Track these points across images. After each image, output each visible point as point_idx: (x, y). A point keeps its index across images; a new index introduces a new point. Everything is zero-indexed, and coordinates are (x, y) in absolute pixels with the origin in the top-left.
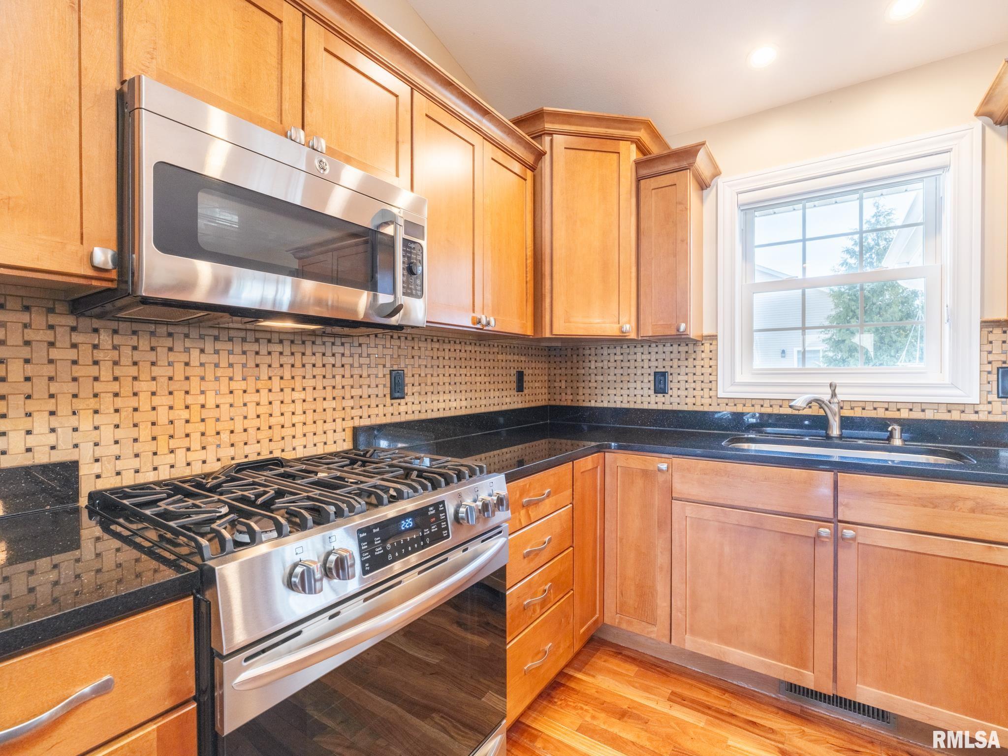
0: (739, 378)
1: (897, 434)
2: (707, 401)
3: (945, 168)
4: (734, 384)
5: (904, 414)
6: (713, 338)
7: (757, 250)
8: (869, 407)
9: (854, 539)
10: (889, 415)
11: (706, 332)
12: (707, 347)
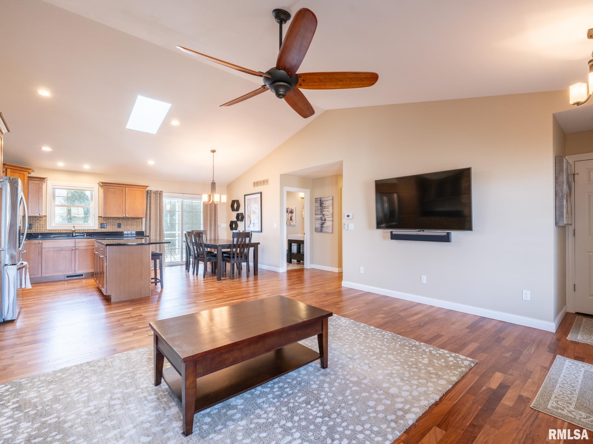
0: (52, 225)
1: (85, 235)
2: (43, 230)
3: (93, 191)
4: (51, 226)
5: (87, 231)
6: (46, 216)
7: (56, 197)
8: (81, 230)
9: (78, 249)
10: (84, 231)
11: (44, 214)
12: (44, 218)
